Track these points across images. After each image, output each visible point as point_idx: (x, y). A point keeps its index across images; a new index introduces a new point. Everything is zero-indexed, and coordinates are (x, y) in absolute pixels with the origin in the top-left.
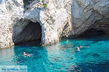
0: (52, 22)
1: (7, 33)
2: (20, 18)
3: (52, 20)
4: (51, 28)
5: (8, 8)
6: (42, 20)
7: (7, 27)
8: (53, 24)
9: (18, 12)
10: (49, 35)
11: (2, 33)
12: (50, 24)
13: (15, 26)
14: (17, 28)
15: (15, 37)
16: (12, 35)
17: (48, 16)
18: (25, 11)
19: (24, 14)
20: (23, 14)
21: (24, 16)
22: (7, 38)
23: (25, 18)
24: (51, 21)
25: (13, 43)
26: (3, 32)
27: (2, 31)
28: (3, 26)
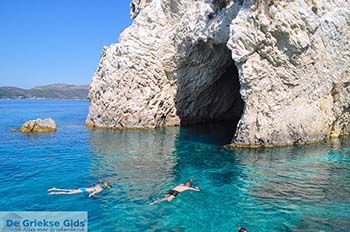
0: (285, 57)
1: (152, 85)
2: (196, 38)
3: (288, 45)
4: (277, 82)
5: (169, 7)
6: (234, 45)
7: (155, 66)
8: (295, 65)
9: (192, 17)
10: (267, 110)
11: (136, 85)
12: (279, 65)
13: (184, 65)
14: (192, 71)
15: (189, 99)
16: (175, 92)
17: (263, 28)
18: (216, 12)
19: (207, 26)
20: (204, 25)
21: (206, 32)
22: (152, 102)
23: (209, 39)
24: (279, 52)
25: (177, 117)
26: (140, 80)
27: (137, 78)
28: (143, 62)
